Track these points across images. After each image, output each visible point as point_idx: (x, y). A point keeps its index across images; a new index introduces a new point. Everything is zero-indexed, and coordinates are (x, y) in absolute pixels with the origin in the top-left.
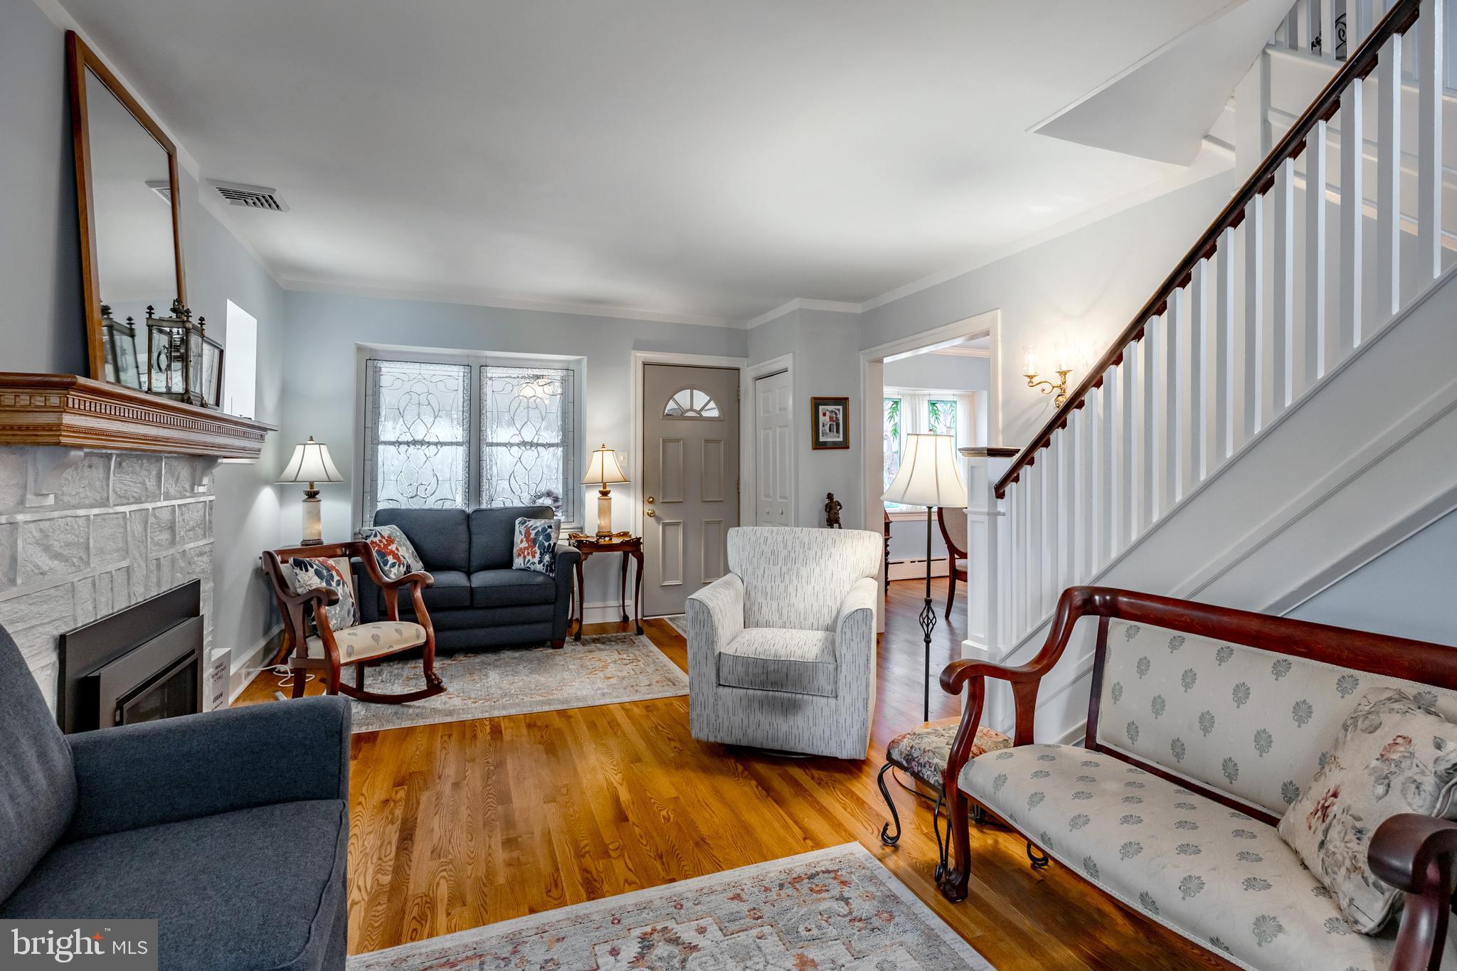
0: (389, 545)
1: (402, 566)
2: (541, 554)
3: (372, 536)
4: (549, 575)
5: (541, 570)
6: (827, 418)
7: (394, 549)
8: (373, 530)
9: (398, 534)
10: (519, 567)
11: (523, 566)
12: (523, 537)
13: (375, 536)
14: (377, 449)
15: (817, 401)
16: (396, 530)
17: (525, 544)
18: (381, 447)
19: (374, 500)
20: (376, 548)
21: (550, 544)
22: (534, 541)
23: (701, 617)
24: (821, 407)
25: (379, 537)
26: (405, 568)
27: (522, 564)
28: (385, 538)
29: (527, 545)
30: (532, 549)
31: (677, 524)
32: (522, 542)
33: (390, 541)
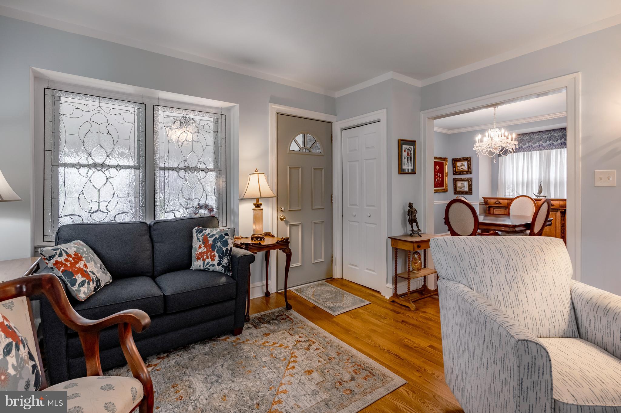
0: (77, 263)
1: (91, 283)
2: (220, 257)
3: (57, 256)
4: (227, 275)
5: (220, 271)
6: (406, 153)
7: (82, 266)
8: (57, 249)
9: (85, 249)
10: (198, 268)
11: (202, 267)
12: (201, 243)
13: (61, 255)
14: (58, 172)
15: (403, 142)
16: (83, 246)
17: (203, 249)
18: (61, 170)
19: (56, 216)
20: (62, 268)
21: (227, 249)
22: (213, 247)
23: (539, 363)
24: (403, 146)
25: (64, 256)
26: (95, 283)
27: (202, 266)
28: (71, 257)
29: (205, 250)
30: (211, 253)
31: (298, 225)
32: (200, 247)
33: (78, 258)
